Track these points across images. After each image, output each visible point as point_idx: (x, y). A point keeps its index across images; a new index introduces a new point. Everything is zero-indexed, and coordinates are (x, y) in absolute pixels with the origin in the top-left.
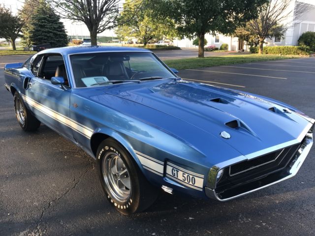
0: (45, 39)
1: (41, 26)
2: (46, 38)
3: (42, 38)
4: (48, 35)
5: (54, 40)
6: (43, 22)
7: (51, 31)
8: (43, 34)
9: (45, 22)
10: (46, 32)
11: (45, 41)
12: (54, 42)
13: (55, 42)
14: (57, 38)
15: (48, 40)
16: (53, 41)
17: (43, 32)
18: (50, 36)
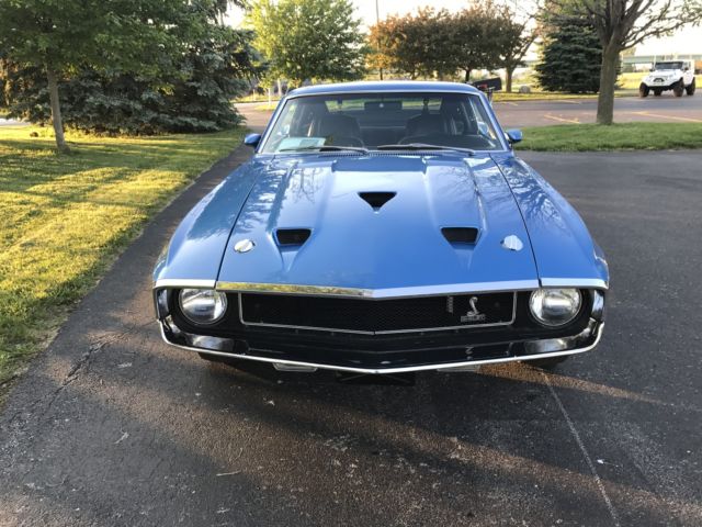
0: (565, 68)
1: (565, 39)
2: (567, 64)
3: (559, 65)
4: (574, 58)
5: (585, 69)
6: (569, 30)
7: (581, 47)
8: (564, 56)
9: (573, 30)
10: (570, 52)
11: (566, 71)
12: (583, 74)
13: (586, 71)
14: (594, 63)
15: (571, 70)
16: (581, 71)
17: (565, 51)
18: (577, 60)
